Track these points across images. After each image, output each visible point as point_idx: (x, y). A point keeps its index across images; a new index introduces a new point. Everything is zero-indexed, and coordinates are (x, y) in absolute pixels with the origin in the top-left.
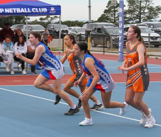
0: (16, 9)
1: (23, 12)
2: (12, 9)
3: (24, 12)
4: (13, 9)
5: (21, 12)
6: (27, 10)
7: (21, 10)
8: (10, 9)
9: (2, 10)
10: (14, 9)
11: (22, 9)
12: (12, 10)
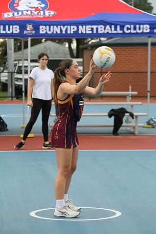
0: (97, 26)
1: (108, 33)
2: (90, 26)
3: (110, 32)
4: (93, 26)
5: (106, 32)
6: (116, 29)
7: (105, 29)
8: (88, 27)
9: (74, 28)
10: (95, 27)
11: (108, 27)
12: (90, 29)
